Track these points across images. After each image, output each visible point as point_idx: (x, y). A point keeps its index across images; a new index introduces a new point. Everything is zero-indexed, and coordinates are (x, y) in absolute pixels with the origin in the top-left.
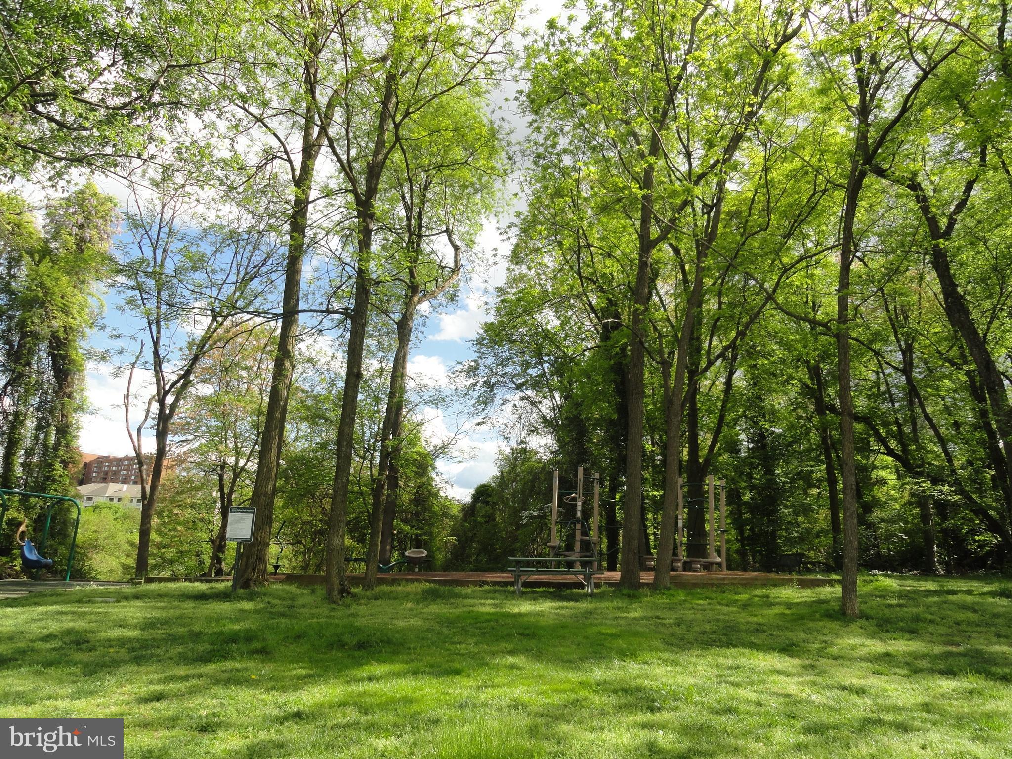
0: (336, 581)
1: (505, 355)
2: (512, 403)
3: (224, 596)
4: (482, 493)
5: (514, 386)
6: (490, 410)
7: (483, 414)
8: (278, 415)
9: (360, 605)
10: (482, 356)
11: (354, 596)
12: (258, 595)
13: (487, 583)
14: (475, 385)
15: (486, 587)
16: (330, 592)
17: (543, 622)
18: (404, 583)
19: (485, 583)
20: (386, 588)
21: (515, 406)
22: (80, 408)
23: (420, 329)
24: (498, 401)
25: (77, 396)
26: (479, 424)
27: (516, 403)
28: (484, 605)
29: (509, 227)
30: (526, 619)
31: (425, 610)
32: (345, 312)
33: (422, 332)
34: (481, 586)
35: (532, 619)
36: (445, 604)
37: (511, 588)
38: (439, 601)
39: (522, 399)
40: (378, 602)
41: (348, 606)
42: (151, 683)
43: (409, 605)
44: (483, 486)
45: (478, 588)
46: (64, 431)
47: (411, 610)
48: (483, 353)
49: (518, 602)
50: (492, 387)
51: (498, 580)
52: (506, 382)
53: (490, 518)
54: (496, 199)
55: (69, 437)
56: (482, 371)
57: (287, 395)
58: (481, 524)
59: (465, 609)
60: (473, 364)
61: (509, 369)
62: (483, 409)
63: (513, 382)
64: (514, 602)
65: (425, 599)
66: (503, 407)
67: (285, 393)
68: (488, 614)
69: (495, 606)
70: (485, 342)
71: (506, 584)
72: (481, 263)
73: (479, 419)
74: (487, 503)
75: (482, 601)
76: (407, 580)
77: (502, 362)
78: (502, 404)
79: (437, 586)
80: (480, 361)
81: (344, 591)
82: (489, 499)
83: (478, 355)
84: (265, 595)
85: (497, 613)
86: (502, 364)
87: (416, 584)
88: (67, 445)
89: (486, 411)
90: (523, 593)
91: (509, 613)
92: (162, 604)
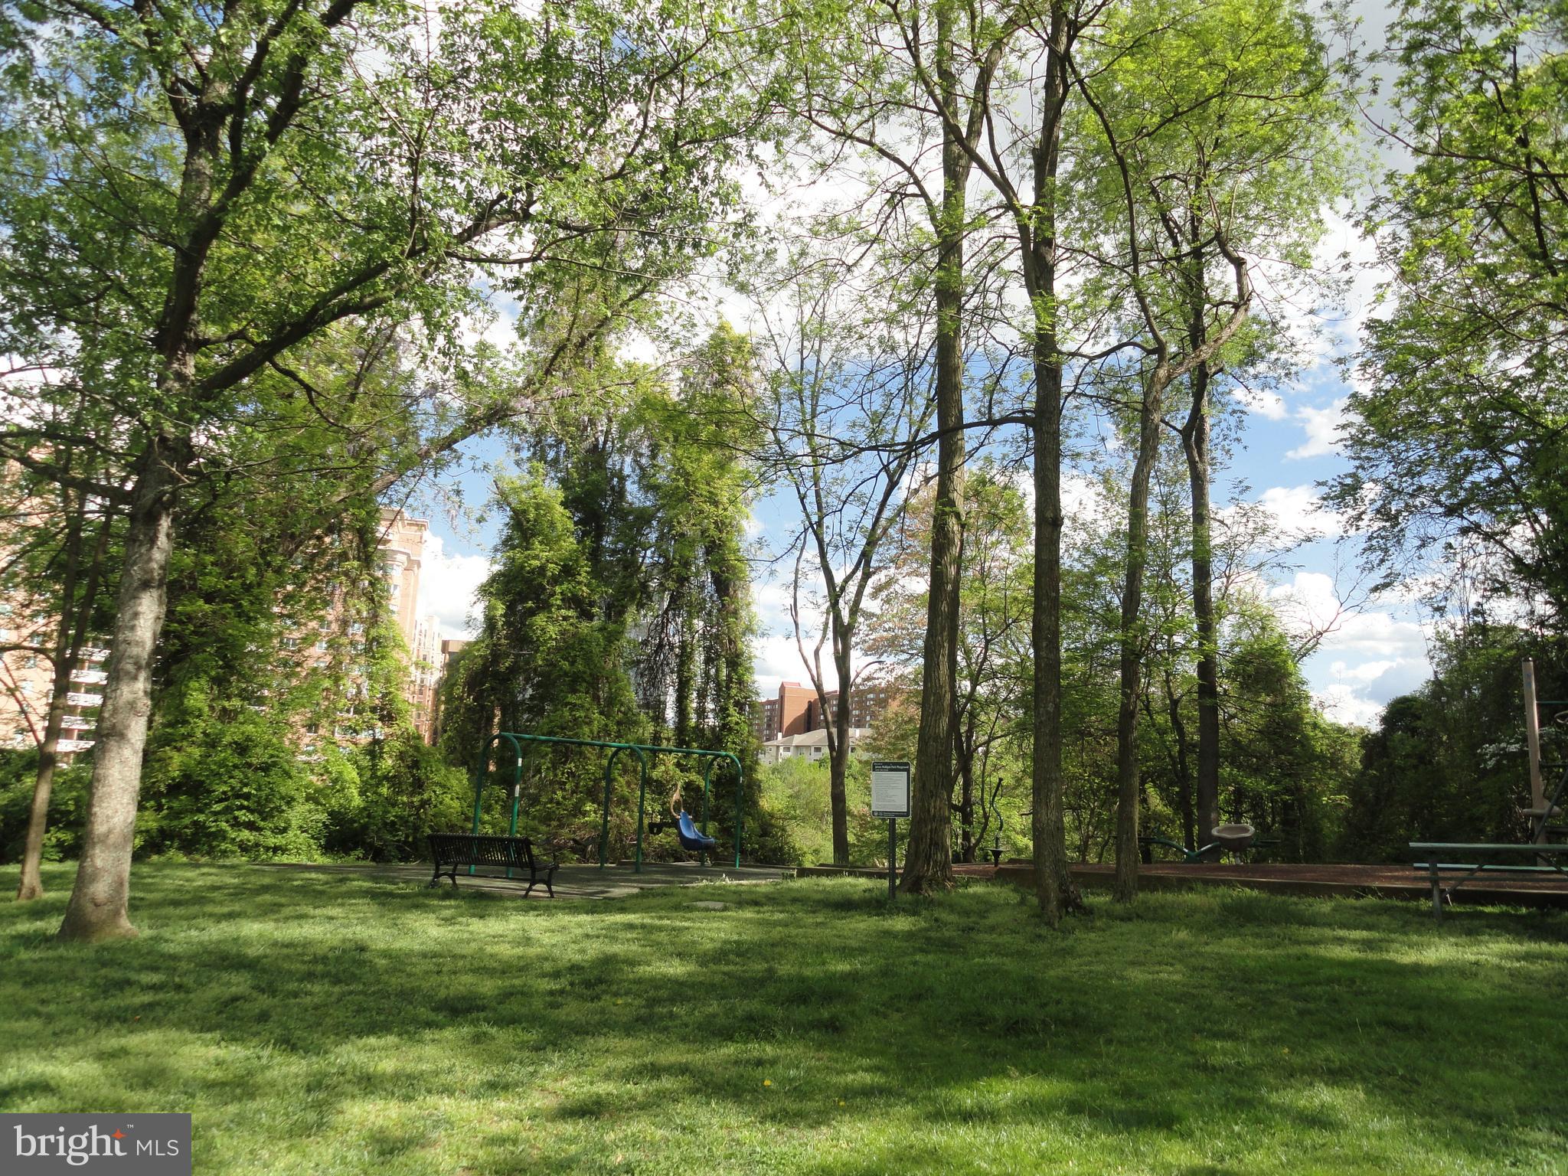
0: (1052, 884)
1: (1413, 456)
2: (1442, 542)
3: (874, 905)
4: (1401, 712)
5: (1441, 510)
6: (1397, 561)
7: (1383, 570)
8: (944, 607)
9: (1093, 929)
10: (1365, 463)
11: (1088, 912)
12: (931, 903)
13: (1373, 892)
14: (1359, 518)
15: (1370, 900)
16: (1044, 901)
17: (1469, 991)
18: (1200, 886)
19: (1367, 891)
20: (1158, 897)
21: (1450, 546)
22: (749, 630)
23: (1233, 435)
24: (1411, 542)
25: (743, 613)
26: (1376, 589)
27: (1452, 540)
28: (1341, 941)
29: (1373, 208)
30: (1424, 982)
31: (1208, 949)
32: (1020, 417)
33: (1238, 440)
34: (1358, 897)
35: (1439, 983)
36: (1258, 935)
37: (1425, 904)
38: (1250, 928)
39: (1464, 531)
40: (1126, 927)
41: (1066, 932)
42: (607, 1077)
43: (1183, 935)
44: (1404, 701)
45: (1352, 901)
46: (736, 661)
47: (1180, 946)
48: (1368, 458)
49: (1425, 939)
50: (1396, 517)
51: (1398, 885)
52: (1423, 505)
53: (1423, 758)
54: (1344, 164)
55: (741, 670)
56: (1370, 491)
57: (958, 573)
58: (1403, 769)
59: (1294, 950)
60: (1349, 481)
61: (1425, 480)
62: (1382, 561)
63: (1439, 503)
64: (1415, 938)
65: (1223, 923)
66: (1423, 551)
67: (953, 571)
68: (1342, 964)
69: (1368, 944)
70: (1369, 438)
71: (1416, 894)
72: (1326, 291)
73: (1377, 577)
74: (1414, 731)
75: (1342, 933)
76: (1206, 882)
77: (1410, 469)
78: (1419, 547)
79: (1264, 895)
80: (1361, 473)
81: (1070, 904)
82: (1419, 723)
83: (1357, 463)
84: (940, 904)
85: (1365, 961)
86: (1410, 473)
87: (1222, 890)
88: (740, 682)
89: (1387, 564)
90: (1450, 916)
91: (1392, 962)
92: (781, 916)
